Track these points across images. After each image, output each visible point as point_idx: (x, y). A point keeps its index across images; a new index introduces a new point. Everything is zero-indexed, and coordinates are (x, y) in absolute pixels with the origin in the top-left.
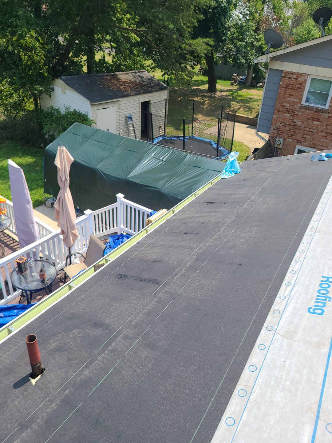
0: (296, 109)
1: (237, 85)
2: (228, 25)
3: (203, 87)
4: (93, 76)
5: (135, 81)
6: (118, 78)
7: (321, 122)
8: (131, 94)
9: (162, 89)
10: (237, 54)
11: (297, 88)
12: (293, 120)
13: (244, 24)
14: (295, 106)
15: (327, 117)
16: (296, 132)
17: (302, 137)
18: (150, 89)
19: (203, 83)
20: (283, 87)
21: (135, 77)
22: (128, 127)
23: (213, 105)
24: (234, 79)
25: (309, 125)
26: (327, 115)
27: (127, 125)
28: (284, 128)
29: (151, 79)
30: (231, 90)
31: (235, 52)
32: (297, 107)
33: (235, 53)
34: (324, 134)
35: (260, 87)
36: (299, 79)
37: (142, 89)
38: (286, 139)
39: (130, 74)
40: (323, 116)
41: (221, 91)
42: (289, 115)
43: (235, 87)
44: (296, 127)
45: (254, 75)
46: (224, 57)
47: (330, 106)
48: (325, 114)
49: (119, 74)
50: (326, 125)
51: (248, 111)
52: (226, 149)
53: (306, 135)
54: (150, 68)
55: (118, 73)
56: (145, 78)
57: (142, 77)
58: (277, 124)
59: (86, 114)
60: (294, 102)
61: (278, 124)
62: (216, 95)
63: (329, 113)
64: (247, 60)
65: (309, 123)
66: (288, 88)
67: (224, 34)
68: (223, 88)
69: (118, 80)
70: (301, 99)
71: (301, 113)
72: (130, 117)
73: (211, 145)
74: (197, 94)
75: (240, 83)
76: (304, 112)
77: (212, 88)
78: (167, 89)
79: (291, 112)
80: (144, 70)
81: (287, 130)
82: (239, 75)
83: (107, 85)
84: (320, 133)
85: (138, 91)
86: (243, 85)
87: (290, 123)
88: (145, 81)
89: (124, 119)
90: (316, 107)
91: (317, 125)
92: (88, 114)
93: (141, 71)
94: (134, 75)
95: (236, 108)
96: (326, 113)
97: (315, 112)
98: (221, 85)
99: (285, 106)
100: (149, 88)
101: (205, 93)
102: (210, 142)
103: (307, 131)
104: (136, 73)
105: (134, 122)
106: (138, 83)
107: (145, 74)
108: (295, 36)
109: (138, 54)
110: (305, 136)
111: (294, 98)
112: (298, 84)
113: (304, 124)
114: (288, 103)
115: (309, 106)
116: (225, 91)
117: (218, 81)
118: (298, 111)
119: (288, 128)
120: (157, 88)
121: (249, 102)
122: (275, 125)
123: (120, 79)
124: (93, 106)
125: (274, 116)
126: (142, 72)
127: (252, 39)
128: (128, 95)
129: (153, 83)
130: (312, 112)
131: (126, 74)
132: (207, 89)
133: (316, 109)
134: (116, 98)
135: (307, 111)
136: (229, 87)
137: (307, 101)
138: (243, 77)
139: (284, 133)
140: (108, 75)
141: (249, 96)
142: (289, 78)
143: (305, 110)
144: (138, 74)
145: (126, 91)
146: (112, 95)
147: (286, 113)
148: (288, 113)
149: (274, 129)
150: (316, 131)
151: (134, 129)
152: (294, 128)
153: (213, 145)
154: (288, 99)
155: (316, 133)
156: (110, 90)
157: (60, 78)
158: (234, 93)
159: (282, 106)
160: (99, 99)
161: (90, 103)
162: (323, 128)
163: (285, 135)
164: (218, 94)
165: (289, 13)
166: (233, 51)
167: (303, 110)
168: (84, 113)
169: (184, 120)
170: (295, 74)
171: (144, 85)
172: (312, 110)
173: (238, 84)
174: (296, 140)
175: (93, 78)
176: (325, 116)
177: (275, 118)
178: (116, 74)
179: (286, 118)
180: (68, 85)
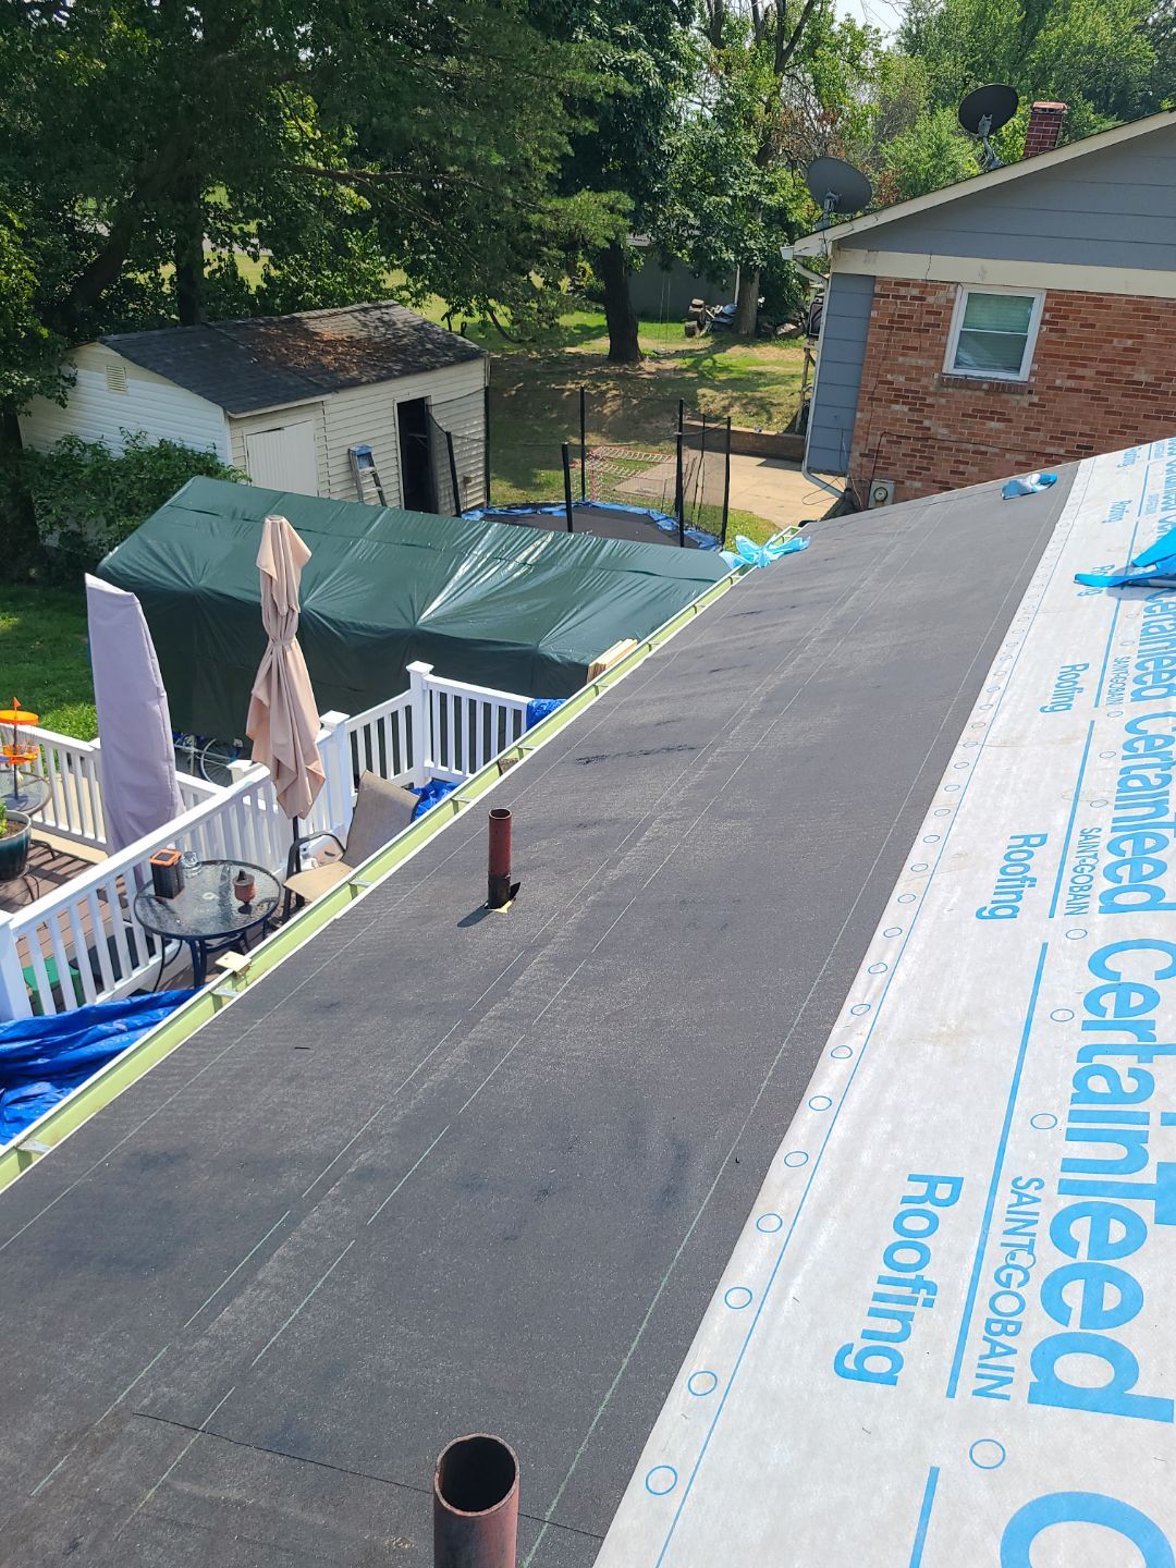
0: (927, 387)
1: (706, 336)
2: (669, 144)
3: (591, 347)
4: (219, 327)
5: (370, 339)
6: (307, 330)
7: (1010, 421)
8: (364, 380)
9: (467, 356)
10: (706, 234)
11: (927, 325)
12: (921, 422)
13: (723, 141)
14: (924, 381)
15: (1026, 405)
16: (932, 459)
17: (952, 472)
18: (424, 359)
19: (588, 333)
20: (880, 327)
21: (365, 325)
22: (359, 487)
23: (635, 402)
24: (695, 317)
25: (973, 434)
26: (1025, 400)
27: (354, 478)
28: (895, 450)
29: (423, 328)
30: (690, 351)
31: (698, 228)
32: (930, 383)
33: (697, 233)
34: (1022, 458)
35: (789, 335)
36: (930, 299)
37: (396, 362)
38: (903, 483)
39: (348, 316)
40: (1014, 403)
41: (657, 357)
42: (906, 408)
43: (701, 341)
44: (930, 442)
45: (761, 300)
46: (660, 247)
47: (1032, 373)
48: (1018, 397)
49: (309, 318)
50: (1026, 429)
51: (757, 414)
52: (706, 532)
53: (967, 463)
54: (411, 292)
55: (305, 314)
56: (400, 325)
57: (390, 324)
58: (870, 438)
59: (211, 450)
60: (918, 368)
61: (874, 440)
62: (640, 369)
63: (1030, 392)
64: (737, 252)
65: (969, 428)
66: (898, 329)
67: (659, 175)
68: (662, 348)
69: (310, 335)
70: (941, 358)
71: (943, 401)
72: (363, 452)
73: (654, 522)
74: (574, 372)
75: (716, 327)
76: (953, 395)
77: (625, 349)
78: (482, 357)
79: (913, 398)
80: (391, 302)
81: (904, 455)
82: (710, 303)
83: (275, 355)
84: (1008, 456)
85: (383, 368)
86: (728, 332)
87: (912, 431)
88: (404, 336)
89: (344, 459)
90: (990, 378)
91: (998, 431)
92: (217, 451)
93: (384, 303)
94: (363, 318)
95: (716, 407)
96: (1022, 394)
97: (987, 392)
98: (651, 338)
99: (892, 383)
100: (420, 356)
101: (600, 365)
102: (647, 515)
103: (967, 451)
104: (365, 310)
105: (378, 467)
106: (381, 342)
107: (403, 314)
108: (891, 166)
109: (364, 249)
110: (962, 468)
111: (919, 357)
112: (928, 312)
113: (954, 433)
114: (901, 373)
115: (966, 376)
116: (669, 356)
117: (642, 326)
118: (935, 394)
119: (905, 448)
120: (447, 355)
121: (759, 386)
122: (863, 443)
123: (316, 334)
124: (235, 425)
125: (859, 415)
126: (387, 307)
127: (755, 188)
128: (354, 384)
129: (432, 341)
130: (978, 393)
131: (331, 315)
132: (607, 353)
133: (992, 384)
134: (314, 395)
135: (963, 391)
136: (681, 344)
137: (958, 363)
138: (727, 309)
139: (895, 464)
140: (270, 323)
141: (754, 368)
142: (895, 297)
143: (955, 390)
144: (377, 314)
145: (344, 369)
146: (296, 386)
147: (897, 402)
148: (903, 403)
149: (862, 455)
150: (997, 450)
151: (380, 493)
152: (926, 446)
153: (659, 523)
154: (901, 359)
155: (996, 455)
156: (288, 369)
157: (103, 342)
158: (701, 362)
159: (882, 382)
160: (255, 399)
161: (225, 413)
162: (1018, 440)
163: (899, 471)
164: (648, 366)
165: (864, 96)
166: (692, 227)
167: (950, 390)
168: (203, 449)
169: (564, 446)
170: (915, 286)
171: (404, 349)
172: (980, 389)
173: (713, 331)
174: (934, 482)
175: (221, 333)
176: (1018, 401)
177: (861, 420)
178: (299, 319)
179: (897, 420)
180: (134, 360)
